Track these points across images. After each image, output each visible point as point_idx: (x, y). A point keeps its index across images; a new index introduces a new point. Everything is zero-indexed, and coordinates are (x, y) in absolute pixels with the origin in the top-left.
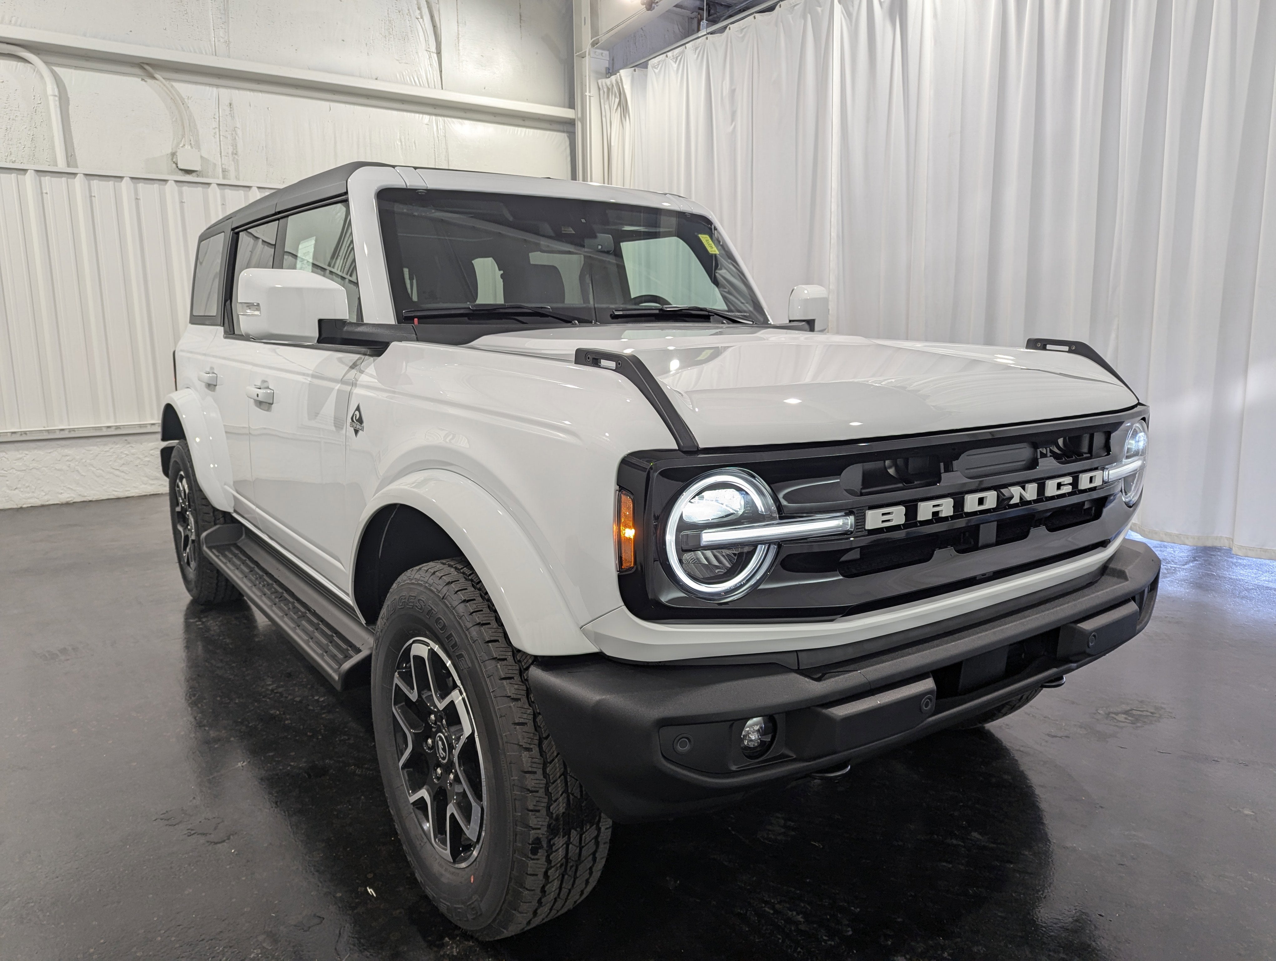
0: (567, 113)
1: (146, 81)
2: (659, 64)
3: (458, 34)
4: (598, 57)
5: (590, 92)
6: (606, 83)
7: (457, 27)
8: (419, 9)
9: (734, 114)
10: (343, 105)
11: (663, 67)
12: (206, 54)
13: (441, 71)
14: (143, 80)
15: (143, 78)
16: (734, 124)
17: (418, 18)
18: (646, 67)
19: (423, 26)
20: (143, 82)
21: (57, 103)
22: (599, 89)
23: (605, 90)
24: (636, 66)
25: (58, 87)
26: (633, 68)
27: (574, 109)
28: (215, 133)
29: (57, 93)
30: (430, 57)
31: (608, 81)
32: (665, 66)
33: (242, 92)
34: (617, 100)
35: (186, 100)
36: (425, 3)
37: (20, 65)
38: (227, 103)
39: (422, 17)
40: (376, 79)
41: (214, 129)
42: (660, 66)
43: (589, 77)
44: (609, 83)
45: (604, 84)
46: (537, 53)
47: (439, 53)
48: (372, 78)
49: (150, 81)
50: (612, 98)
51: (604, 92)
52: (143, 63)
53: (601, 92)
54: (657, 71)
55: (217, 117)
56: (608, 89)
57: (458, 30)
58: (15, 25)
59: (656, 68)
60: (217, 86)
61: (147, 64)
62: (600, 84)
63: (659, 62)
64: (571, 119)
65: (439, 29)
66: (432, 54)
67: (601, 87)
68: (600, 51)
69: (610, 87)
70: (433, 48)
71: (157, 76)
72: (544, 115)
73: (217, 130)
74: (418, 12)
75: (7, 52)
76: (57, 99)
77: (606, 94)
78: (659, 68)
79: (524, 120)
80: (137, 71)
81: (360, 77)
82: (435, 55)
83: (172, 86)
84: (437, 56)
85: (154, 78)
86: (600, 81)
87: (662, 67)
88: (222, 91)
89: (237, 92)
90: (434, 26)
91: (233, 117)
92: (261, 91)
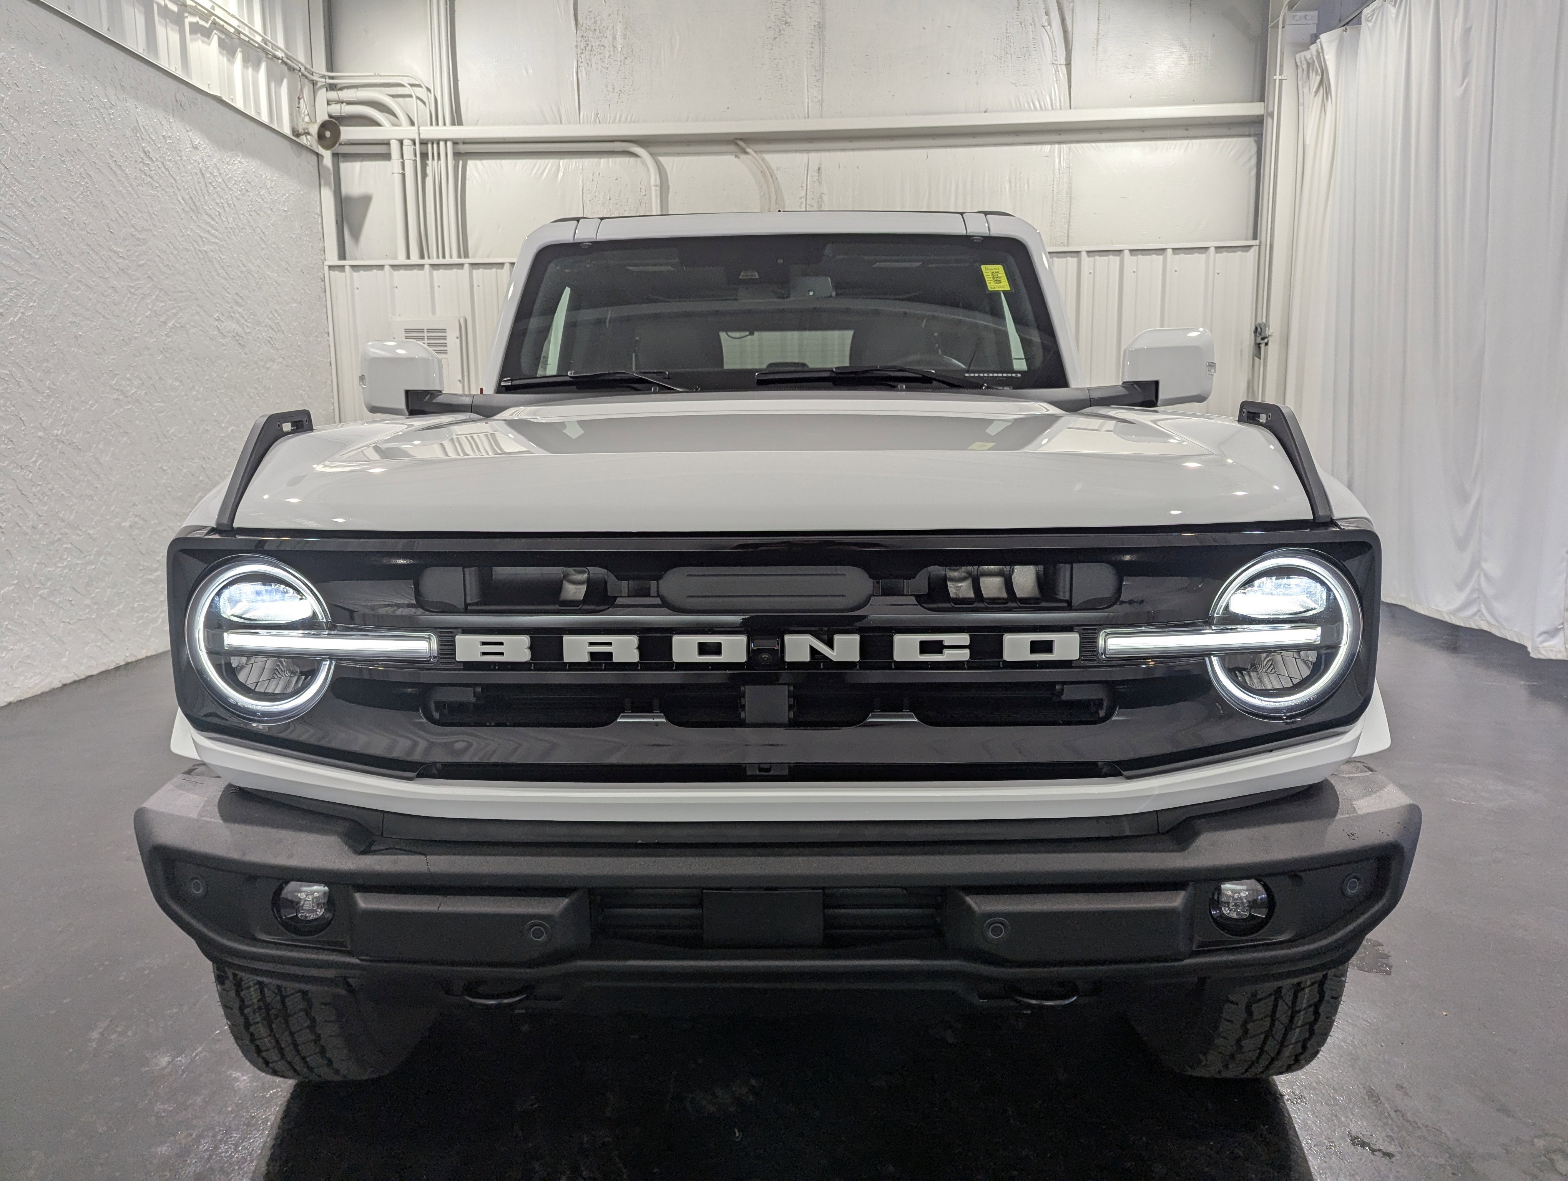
0: (1255, 109)
1: (739, 158)
2: (1373, 15)
3: (1098, 34)
4: (1299, 22)
5: (1281, 74)
6: (1305, 57)
7: (1097, 25)
8: (1047, 14)
9: (1466, 66)
10: (943, 150)
11: (1380, 14)
12: (799, 118)
13: (1070, 87)
14: (736, 156)
15: (737, 154)
16: (1466, 80)
17: (1043, 26)
18: (1360, 23)
19: (1051, 34)
20: (736, 159)
21: (658, 193)
22: (1297, 66)
23: (1305, 66)
24: (1347, 24)
25: (660, 177)
26: (1344, 28)
27: (1264, 102)
28: (801, 203)
29: (658, 183)
30: (1057, 71)
31: (1307, 54)
32: (1383, 14)
33: (832, 154)
34: (1319, 78)
35: (775, 172)
36: (1056, 4)
37: (632, 160)
38: (816, 169)
39: (1050, 24)
40: (985, 112)
41: (801, 198)
42: (1375, 16)
43: (1282, 53)
44: (1308, 57)
45: (1303, 59)
46: (1214, 36)
47: (1068, 64)
48: (980, 112)
49: (743, 157)
50: (1313, 76)
51: (1303, 70)
52: (737, 139)
53: (1300, 70)
54: (1370, 24)
55: (805, 185)
56: (1308, 64)
57: (1098, 29)
58: (630, 122)
59: (1370, 21)
60: (808, 151)
61: (741, 139)
62: (1298, 60)
63: (1374, 10)
64: (1258, 116)
65: (1070, 34)
66: (1059, 67)
67: (1299, 64)
68: (1302, 14)
69: (1310, 61)
70: (1063, 61)
71: (749, 150)
72: (1215, 117)
73: (803, 200)
74: (1045, 18)
75: (620, 150)
76: (658, 188)
77: (1305, 72)
78: (1373, 20)
79: (1187, 130)
80: (732, 148)
81: (966, 112)
82: (1064, 68)
83: (763, 160)
84: (1067, 69)
85: (746, 153)
86: (1298, 56)
87: (1377, 16)
88: (813, 155)
89: (827, 154)
90: (1065, 32)
91: (820, 183)
92: (853, 150)
